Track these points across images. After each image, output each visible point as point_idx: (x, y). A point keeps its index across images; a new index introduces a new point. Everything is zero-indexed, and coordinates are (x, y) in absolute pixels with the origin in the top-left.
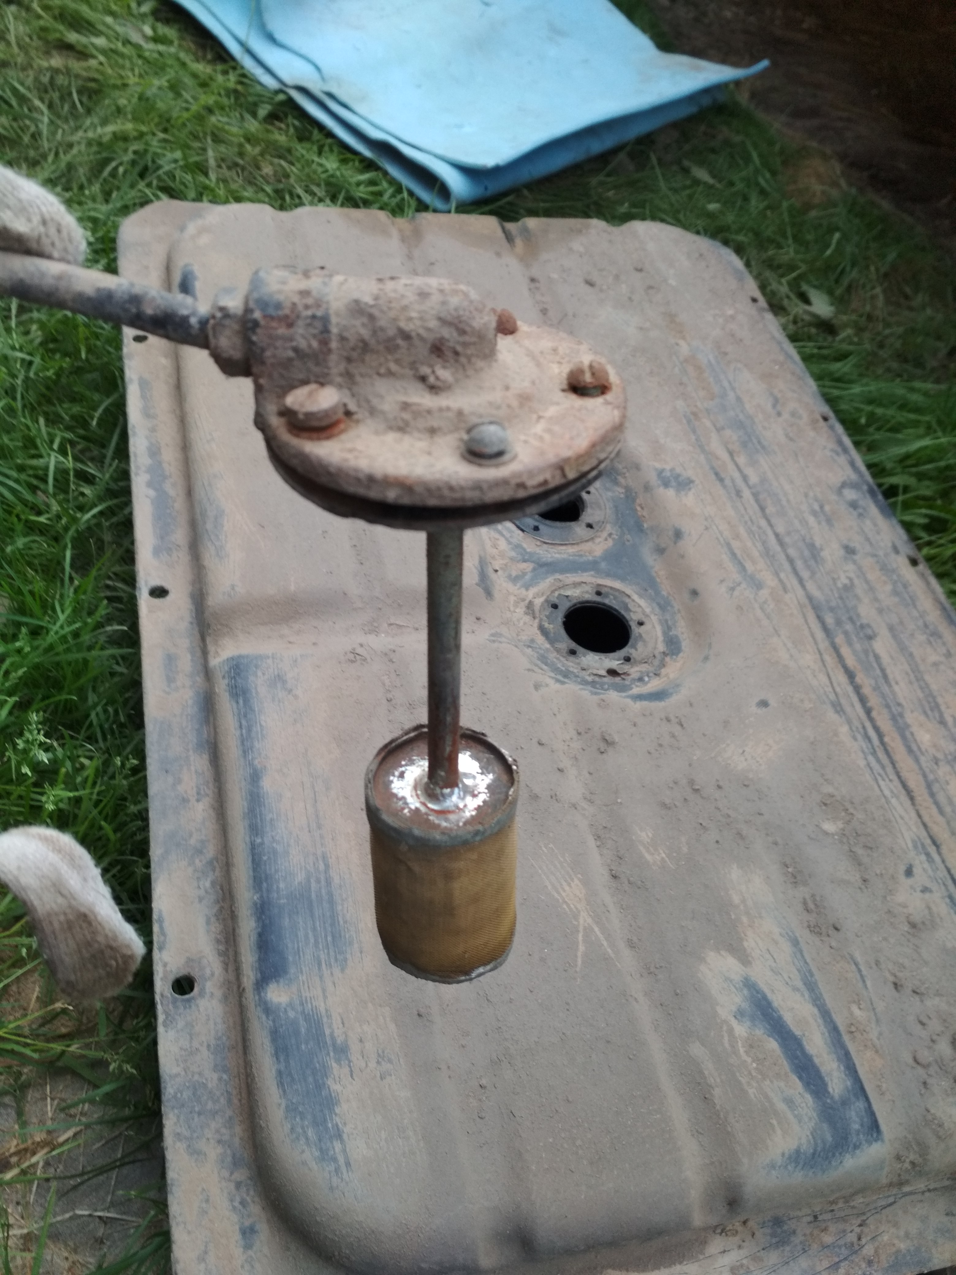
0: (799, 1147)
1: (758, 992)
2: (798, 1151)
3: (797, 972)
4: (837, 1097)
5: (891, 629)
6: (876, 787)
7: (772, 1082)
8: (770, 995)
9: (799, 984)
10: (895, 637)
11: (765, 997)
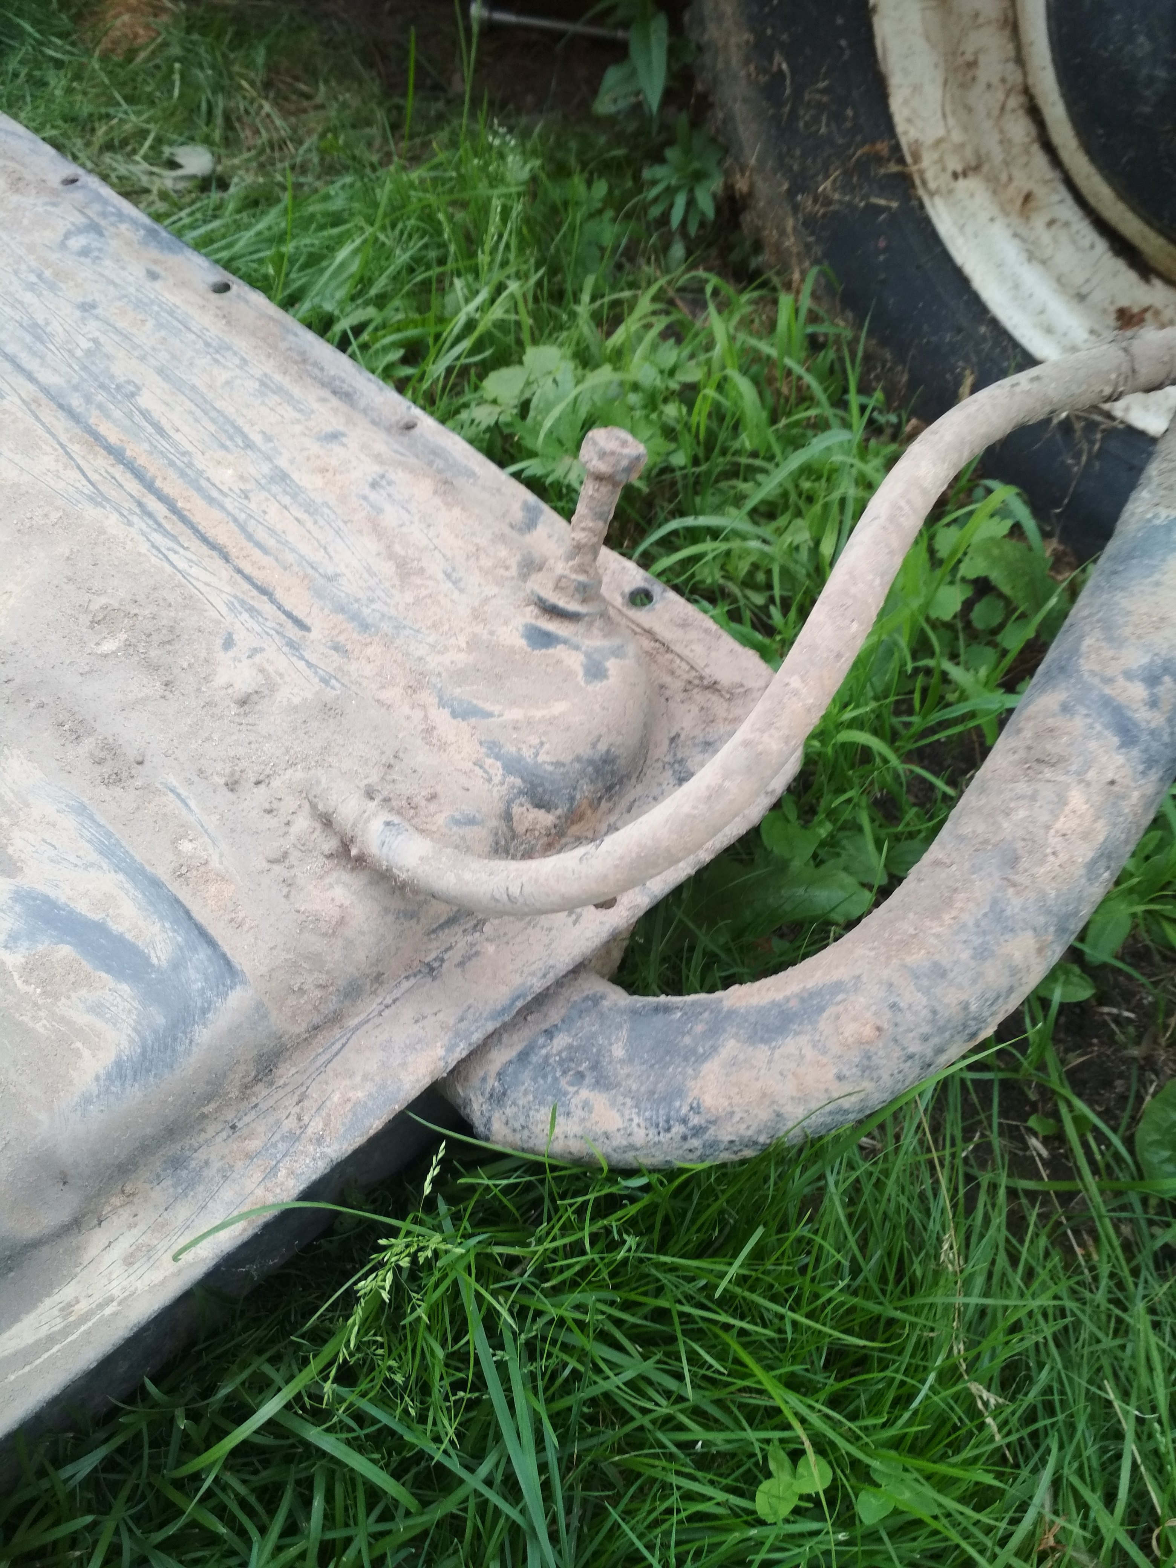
0: (119, 1056)
1: (34, 899)
2: (119, 1063)
3: (87, 845)
4: (164, 964)
5: (161, 371)
6: (166, 565)
7: (68, 998)
8: (52, 894)
9: (94, 857)
10: (167, 378)
11: (46, 900)
